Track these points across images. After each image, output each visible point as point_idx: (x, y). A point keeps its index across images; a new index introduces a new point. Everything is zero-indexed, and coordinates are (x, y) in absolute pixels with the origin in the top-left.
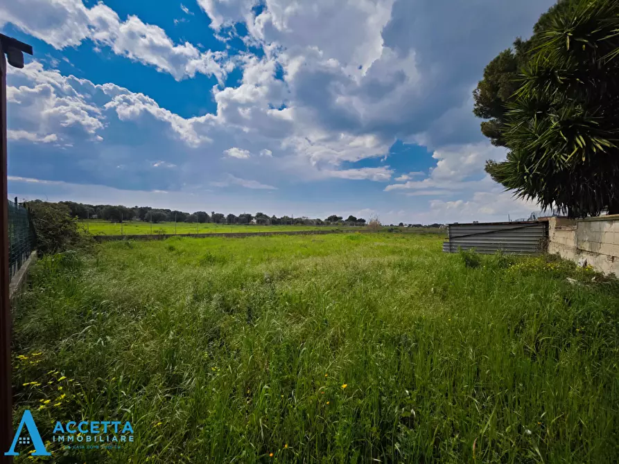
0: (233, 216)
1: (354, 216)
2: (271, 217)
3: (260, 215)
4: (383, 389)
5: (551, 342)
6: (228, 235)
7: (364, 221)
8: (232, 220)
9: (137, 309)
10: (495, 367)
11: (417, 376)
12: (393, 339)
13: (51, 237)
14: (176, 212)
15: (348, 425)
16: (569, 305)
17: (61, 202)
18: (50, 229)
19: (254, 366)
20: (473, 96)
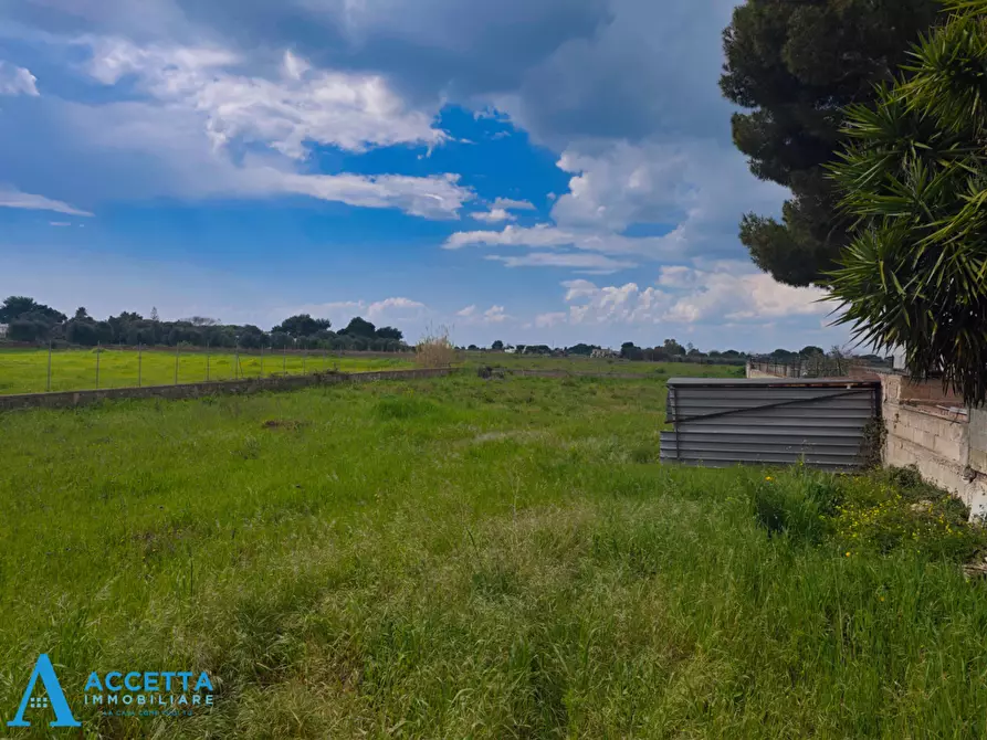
1: (366, 319)
2: (71, 315)
3: (20, 306)
7: (396, 335)
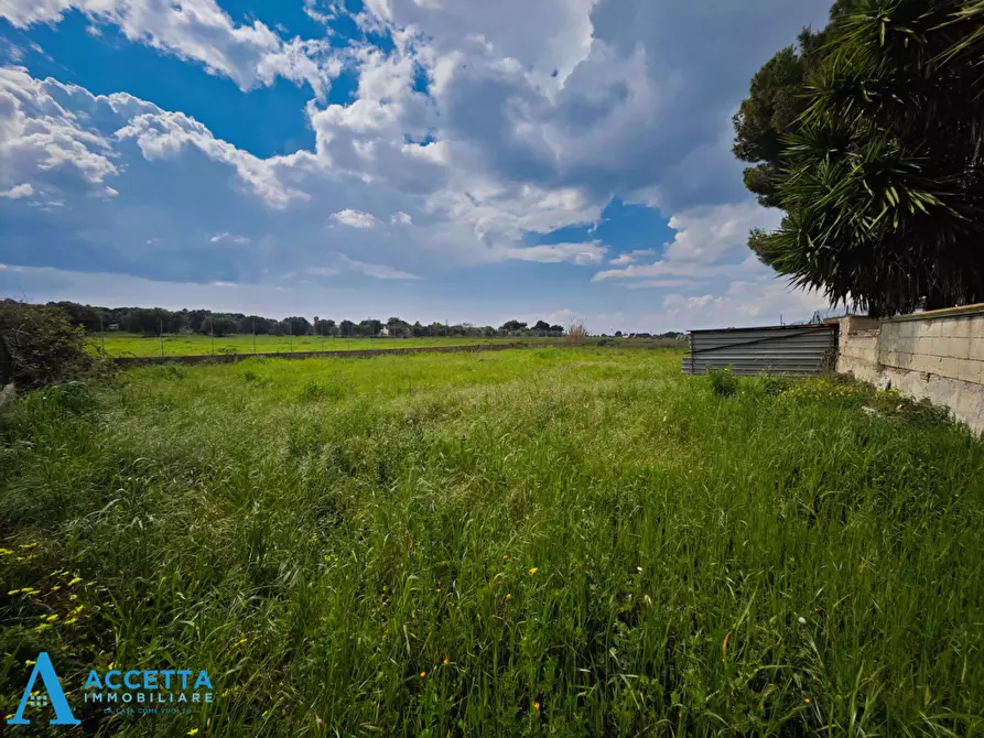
0: (350, 324)
1: (546, 322)
2: (412, 323)
3: (394, 322)
4: (591, 573)
5: (836, 498)
6: (343, 354)
7: (561, 329)
8: (348, 329)
9: (196, 470)
10: (757, 536)
11: (641, 553)
12: (606, 502)
13: (38, 360)
14: (254, 319)
15: (540, 626)
16: (865, 444)
17: (52, 303)
18: (34, 347)
19: (393, 551)
20: (733, 125)
